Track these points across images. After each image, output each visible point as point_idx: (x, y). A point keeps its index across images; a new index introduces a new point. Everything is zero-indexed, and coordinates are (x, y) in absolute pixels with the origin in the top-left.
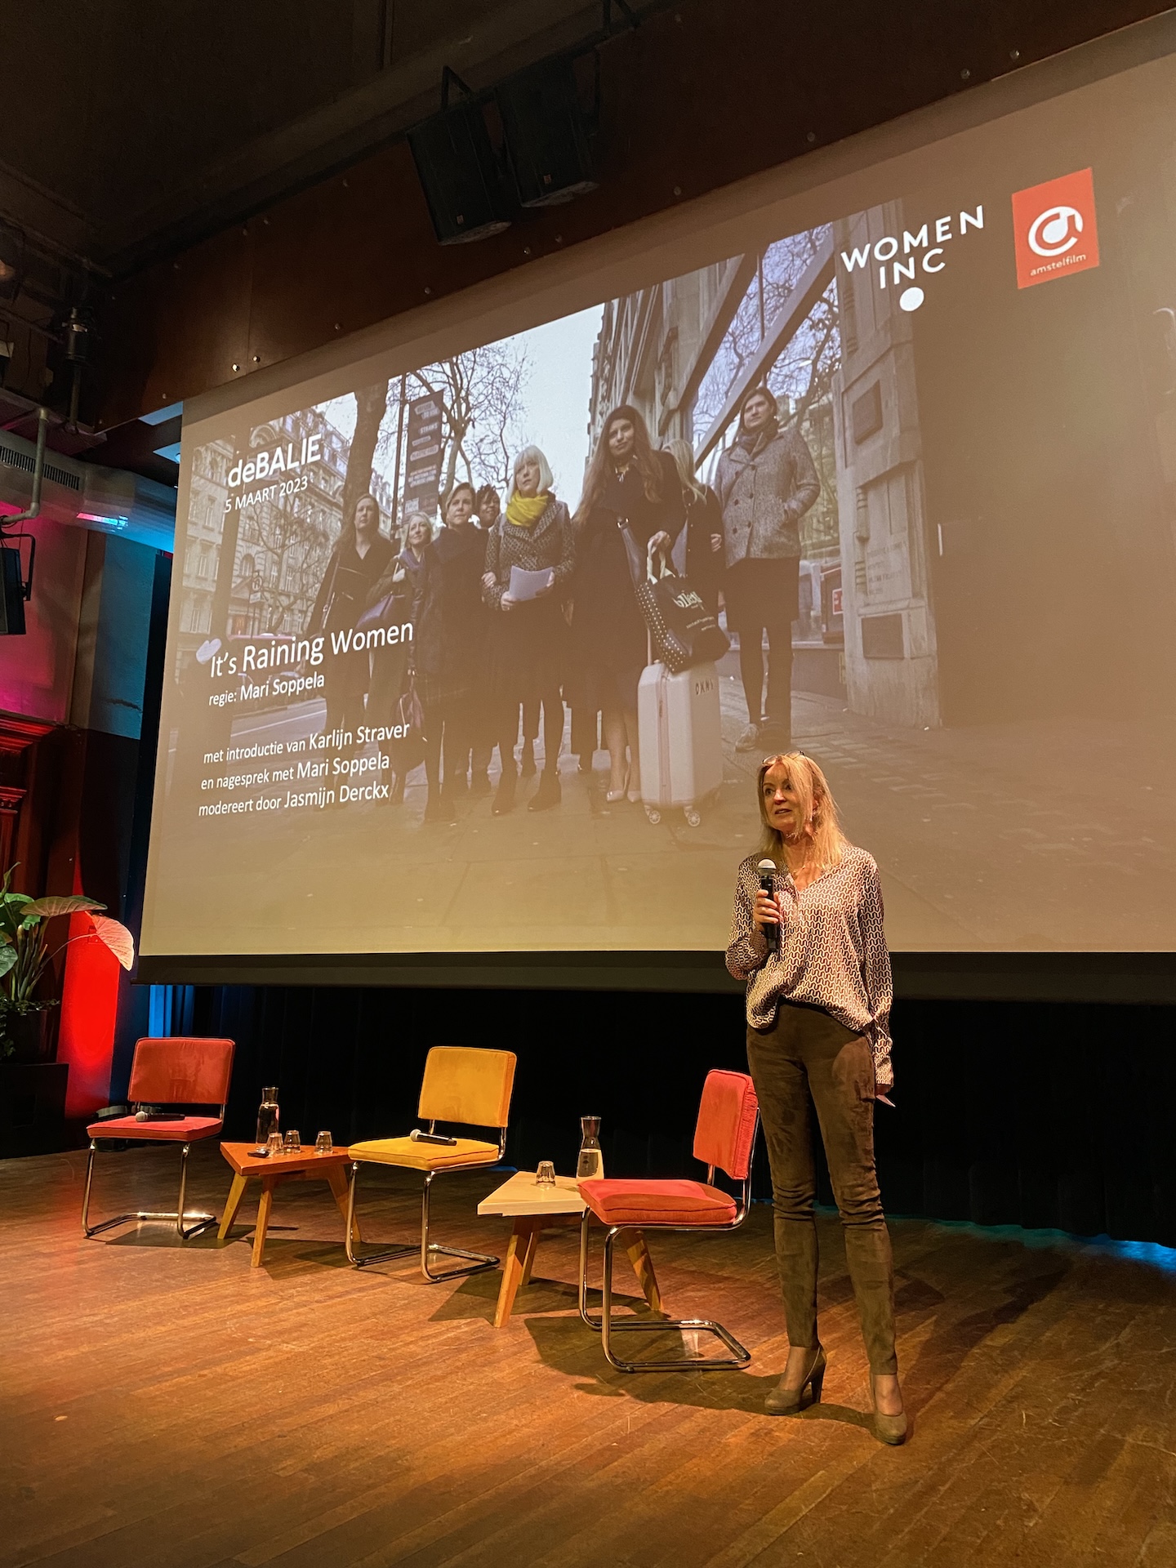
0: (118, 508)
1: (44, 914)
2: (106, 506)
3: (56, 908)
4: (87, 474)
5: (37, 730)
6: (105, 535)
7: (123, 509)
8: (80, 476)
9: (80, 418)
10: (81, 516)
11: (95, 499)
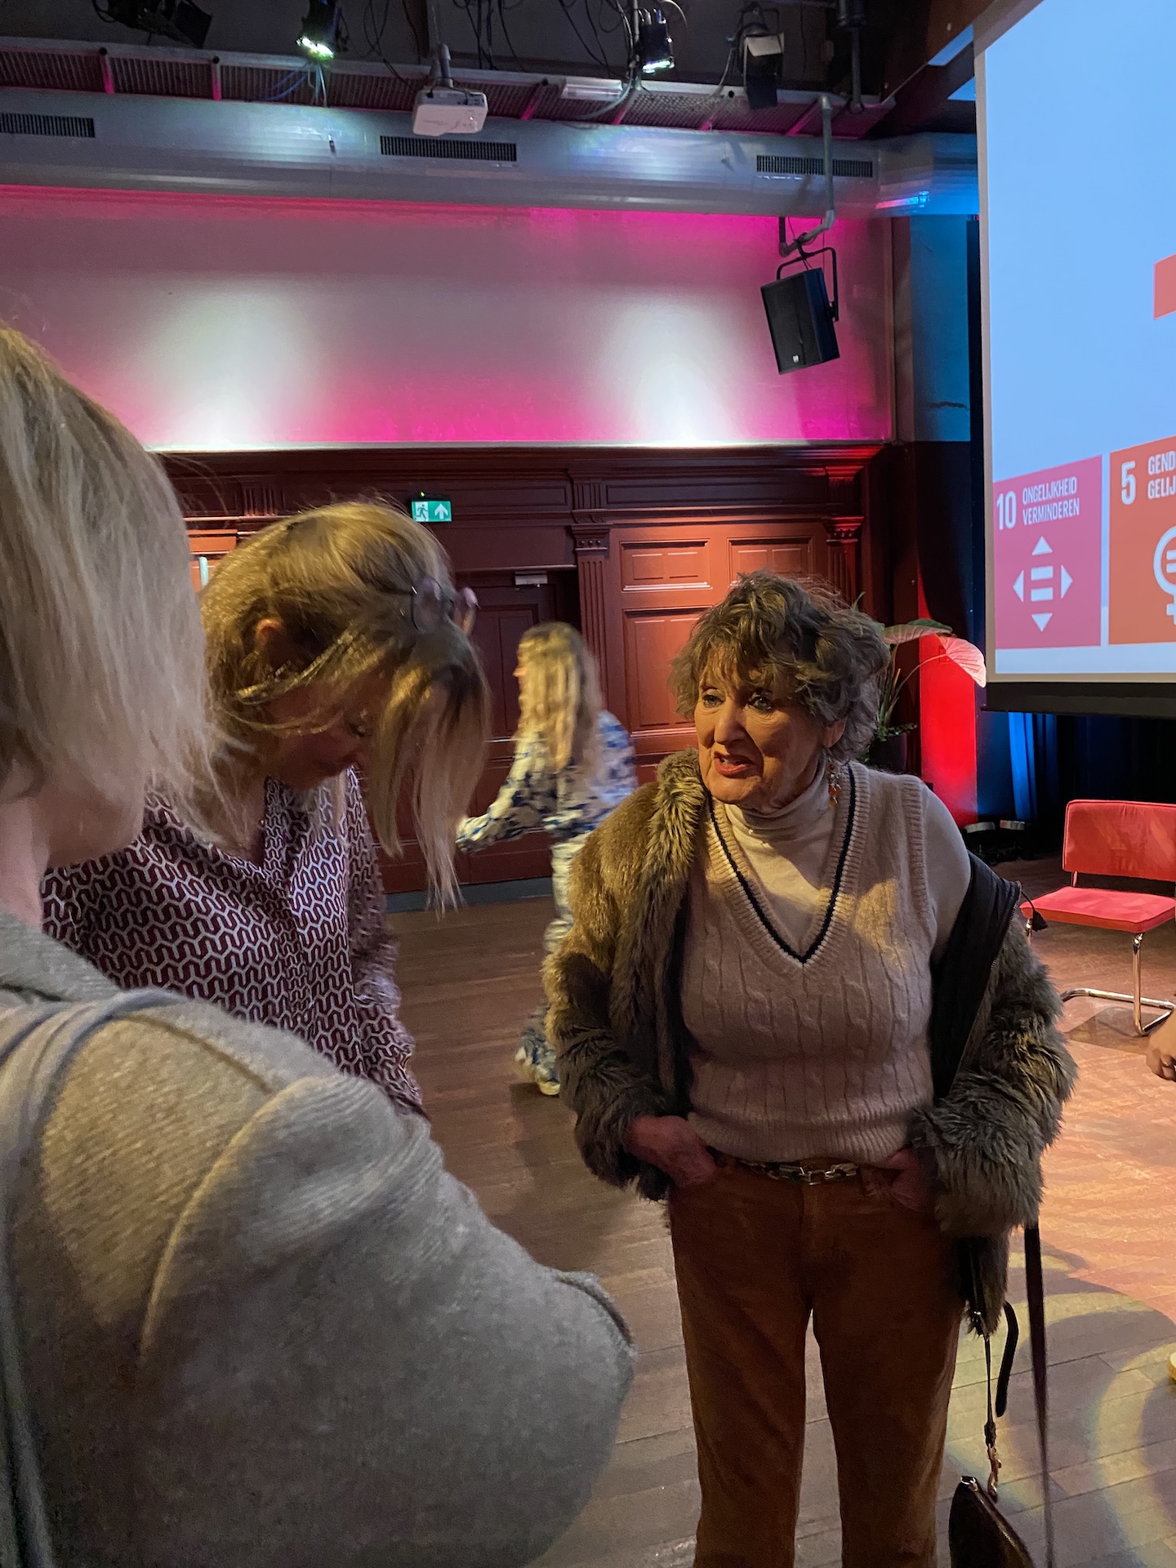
0: (915, 183)
1: (892, 641)
2: (903, 185)
3: (903, 635)
4: (879, 156)
5: (865, 453)
6: (908, 218)
7: (922, 182)
8: (873, 159)
9: (864, 91)
10: (880, 206)
11: (891, 180)
